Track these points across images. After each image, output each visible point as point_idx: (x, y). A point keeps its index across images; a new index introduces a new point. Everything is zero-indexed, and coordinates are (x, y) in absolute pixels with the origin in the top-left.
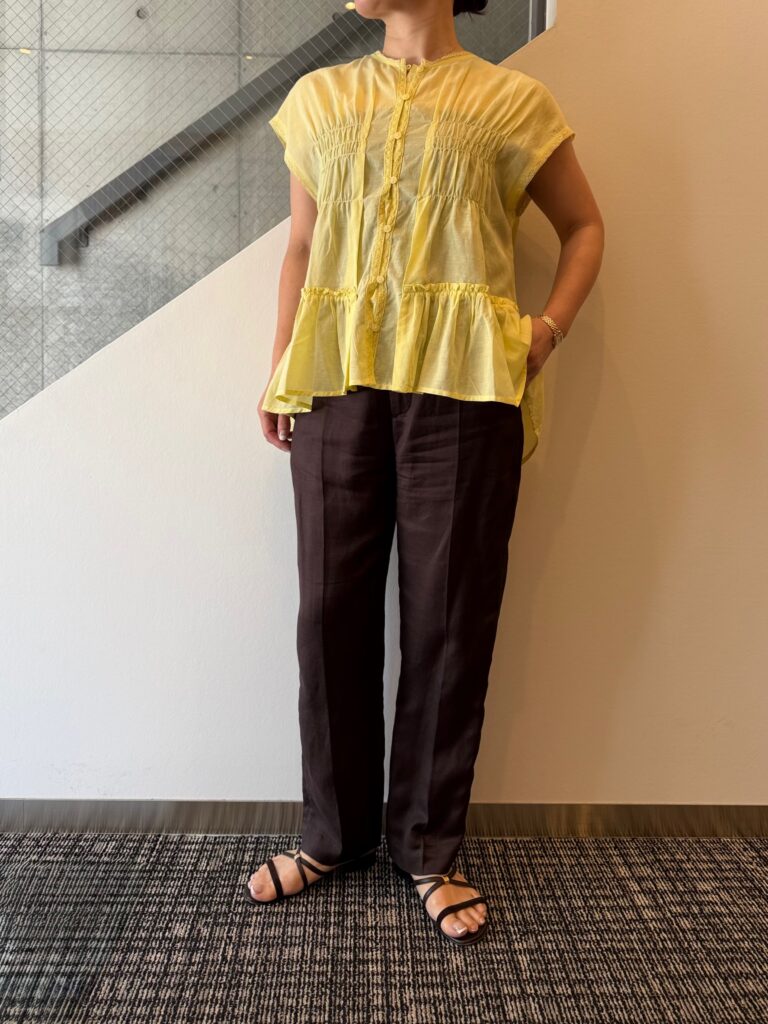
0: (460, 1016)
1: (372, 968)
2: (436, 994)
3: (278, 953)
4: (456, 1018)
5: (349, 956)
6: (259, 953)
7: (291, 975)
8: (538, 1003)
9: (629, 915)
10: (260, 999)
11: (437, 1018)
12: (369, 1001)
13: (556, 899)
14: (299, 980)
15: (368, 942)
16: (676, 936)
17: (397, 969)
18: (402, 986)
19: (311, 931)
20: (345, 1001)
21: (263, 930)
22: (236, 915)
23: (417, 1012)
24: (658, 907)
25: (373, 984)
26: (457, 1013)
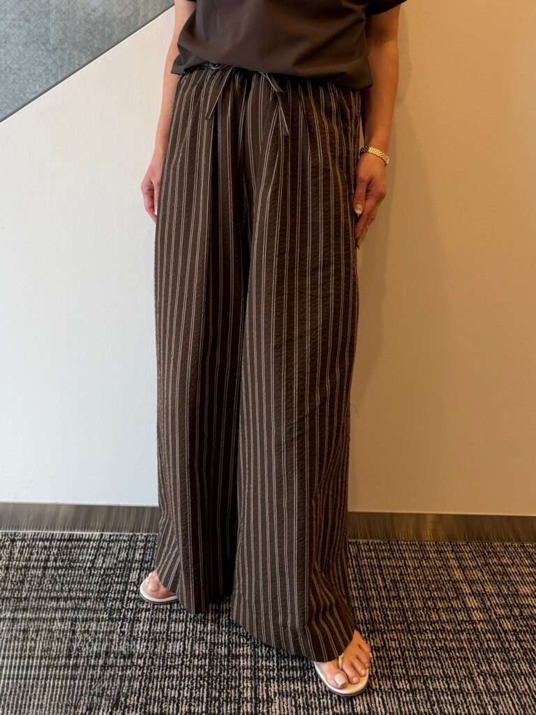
0: (316, 709)
1: (243, 662)
2: (296, 688)
3: (163, 648)
4: (312, 710)
5: (224, 651)
6: (147, 647)
7: (174, 668)
8: (382, 697)
9: (461, 616)
10: (148, 690)
11: (296, 711)
12: (240, 693)
13: (400, 599)
14: (181, 672)
15: (240, 638)
16: (499, 637)
17: (264, 663)
18: (268, 680)
19: (192, 627)
20: (220, 693)
21: (151, 625)
22: (128, 612)
23: (279, 705)
24: (485, 609)
25: (244, 677)
26: (313, 706)
